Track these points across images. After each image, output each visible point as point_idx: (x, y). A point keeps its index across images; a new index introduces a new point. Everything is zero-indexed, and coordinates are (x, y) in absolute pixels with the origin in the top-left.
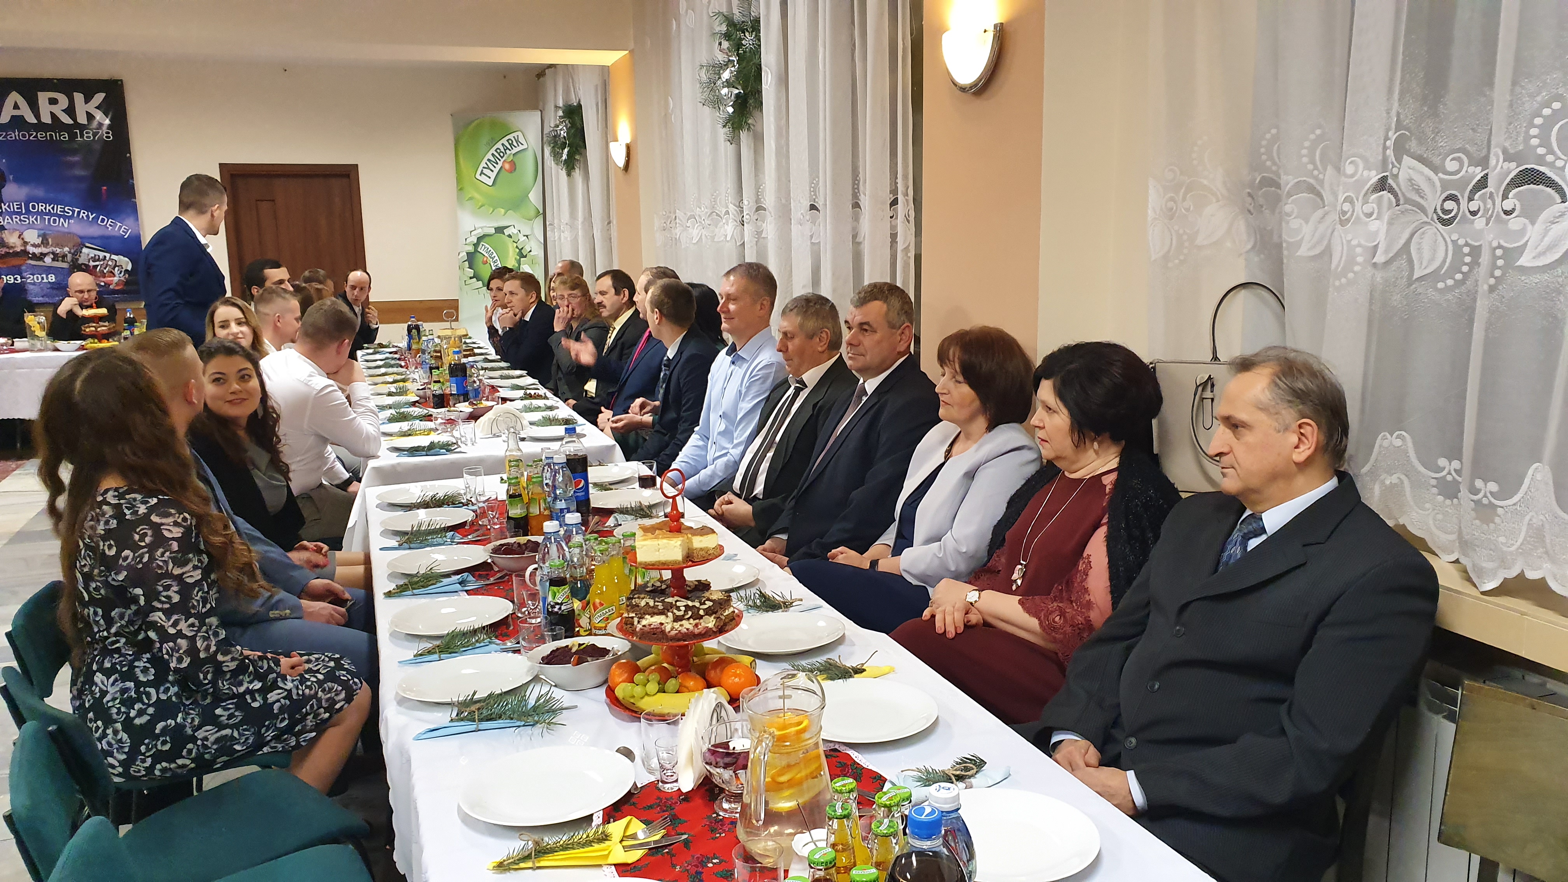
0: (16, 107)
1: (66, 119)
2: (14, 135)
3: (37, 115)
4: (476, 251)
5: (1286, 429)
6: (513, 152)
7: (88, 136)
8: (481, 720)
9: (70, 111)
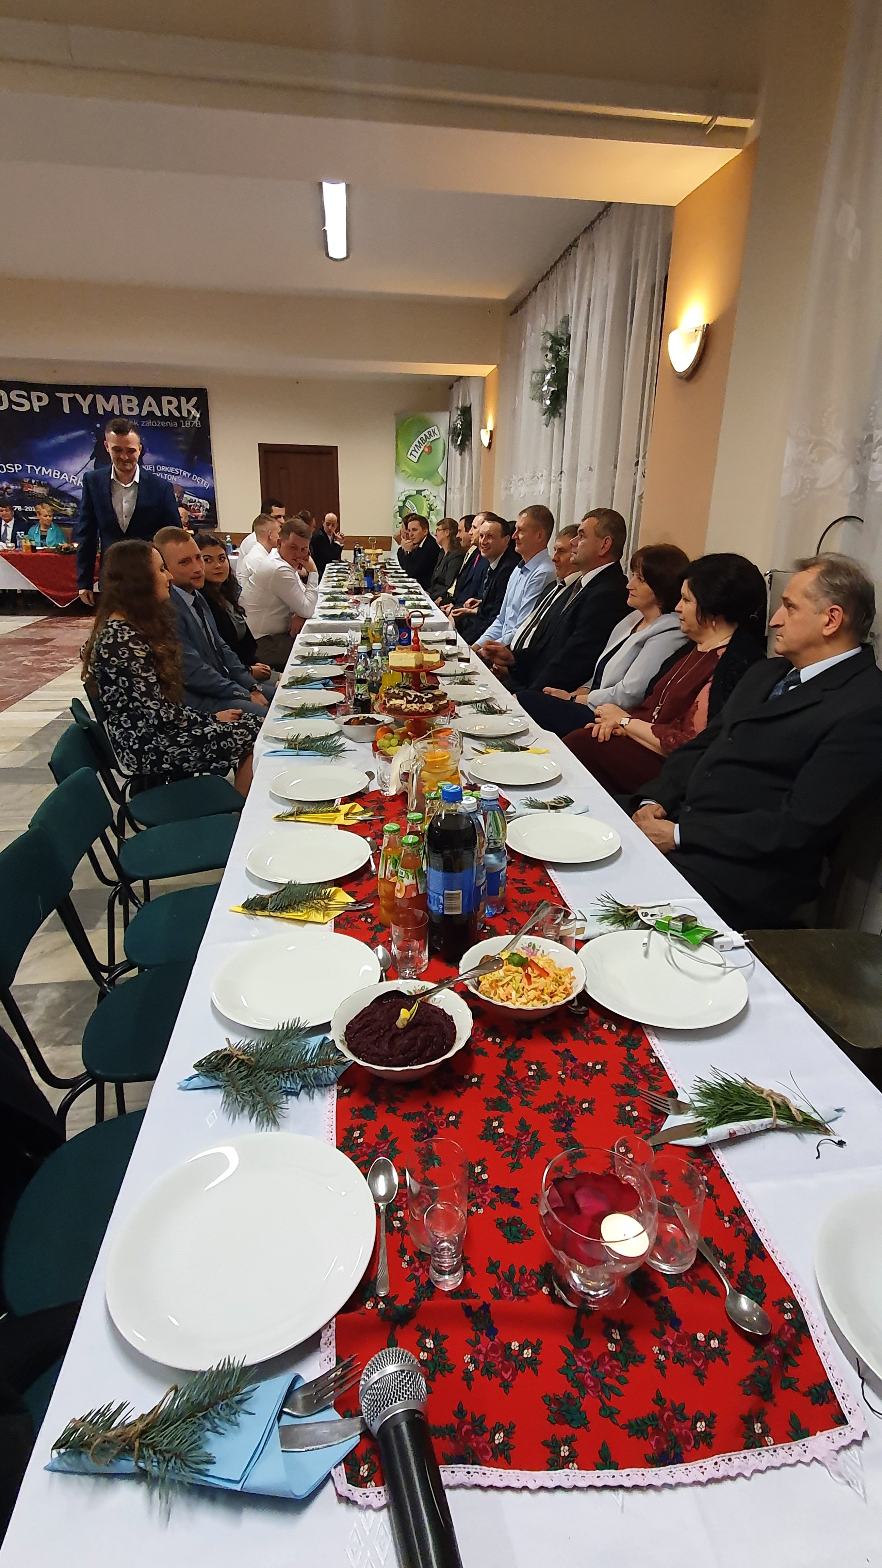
0: (150, 405)
1: (177, 414)
2: (149, 423)
3: (161, 412)
4: (404, 505)
5: (822, 612)
6: (431, 440)
7: (188, 424)
8: (300, 749)
9: (179, 408)
